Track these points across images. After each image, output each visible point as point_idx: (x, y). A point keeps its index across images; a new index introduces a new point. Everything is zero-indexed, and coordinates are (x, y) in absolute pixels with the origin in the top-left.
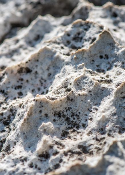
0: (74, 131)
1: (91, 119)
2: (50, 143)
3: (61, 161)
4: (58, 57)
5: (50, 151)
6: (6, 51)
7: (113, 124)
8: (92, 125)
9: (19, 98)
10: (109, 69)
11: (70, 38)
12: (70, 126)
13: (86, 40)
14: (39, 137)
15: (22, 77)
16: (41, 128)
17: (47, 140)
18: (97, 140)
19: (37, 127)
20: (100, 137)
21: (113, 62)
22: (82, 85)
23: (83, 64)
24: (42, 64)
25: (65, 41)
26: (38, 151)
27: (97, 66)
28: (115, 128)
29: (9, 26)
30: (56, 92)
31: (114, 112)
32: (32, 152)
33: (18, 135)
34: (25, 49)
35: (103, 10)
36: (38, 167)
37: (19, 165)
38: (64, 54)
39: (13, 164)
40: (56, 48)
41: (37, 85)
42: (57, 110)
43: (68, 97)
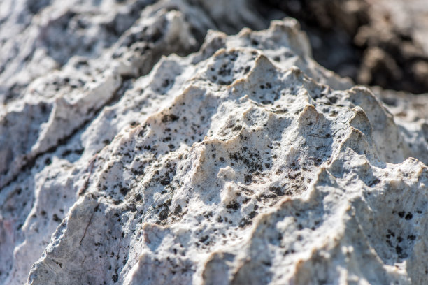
0: (258, 174)
1: (275, 157)
2: (236, 189)
3: (256, 207)
4: (210, 95)
5: (238, 200)
6: (131, 104)
7: (305, 156)
8: (280, 162)
9: (171, 151)
10: (276, 99)
11: (215, 73)
12: (251, 168)
13: (236, 72)
14: (220, 186)
15: (168, 126)
16: (221, 175)
17: (232, 186)
18: (290, 177)
19: (214, 174)
20: (293, 173)
21: (279, 90)
22: (253, 119)
23: (246, 96)
24: (190, 107)
25: (211, 77)
26: (224, 202)
27: (261, 98)
28: (309, 161)
29: (119, 79)
30: (221, 134)
31: (303, 142)
32: (216, 204)
33: (189, 190)
34: (155, 98)
35: (241, 37)
36: (229, 220)
37: (204, 222)
38: (215, 91)
39: (197, 222)
40: (204, 85)
41: (190, 133)
42: (233, 152)
43: (241, 135)
